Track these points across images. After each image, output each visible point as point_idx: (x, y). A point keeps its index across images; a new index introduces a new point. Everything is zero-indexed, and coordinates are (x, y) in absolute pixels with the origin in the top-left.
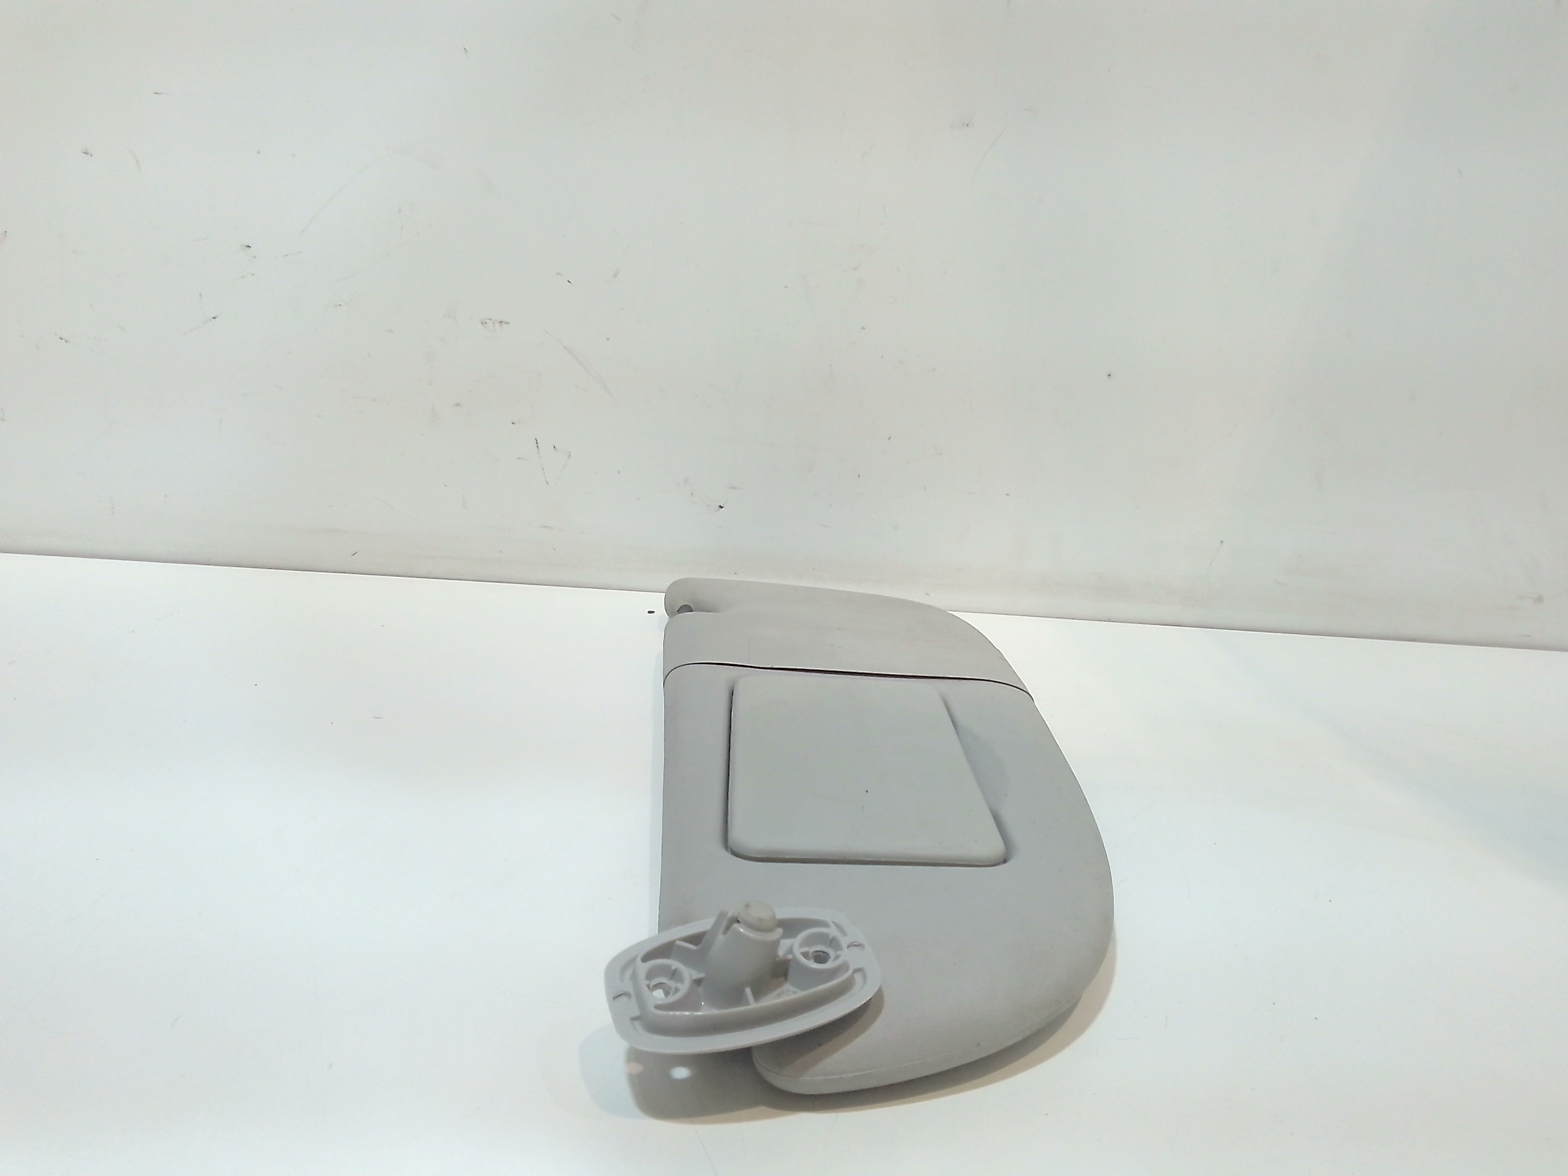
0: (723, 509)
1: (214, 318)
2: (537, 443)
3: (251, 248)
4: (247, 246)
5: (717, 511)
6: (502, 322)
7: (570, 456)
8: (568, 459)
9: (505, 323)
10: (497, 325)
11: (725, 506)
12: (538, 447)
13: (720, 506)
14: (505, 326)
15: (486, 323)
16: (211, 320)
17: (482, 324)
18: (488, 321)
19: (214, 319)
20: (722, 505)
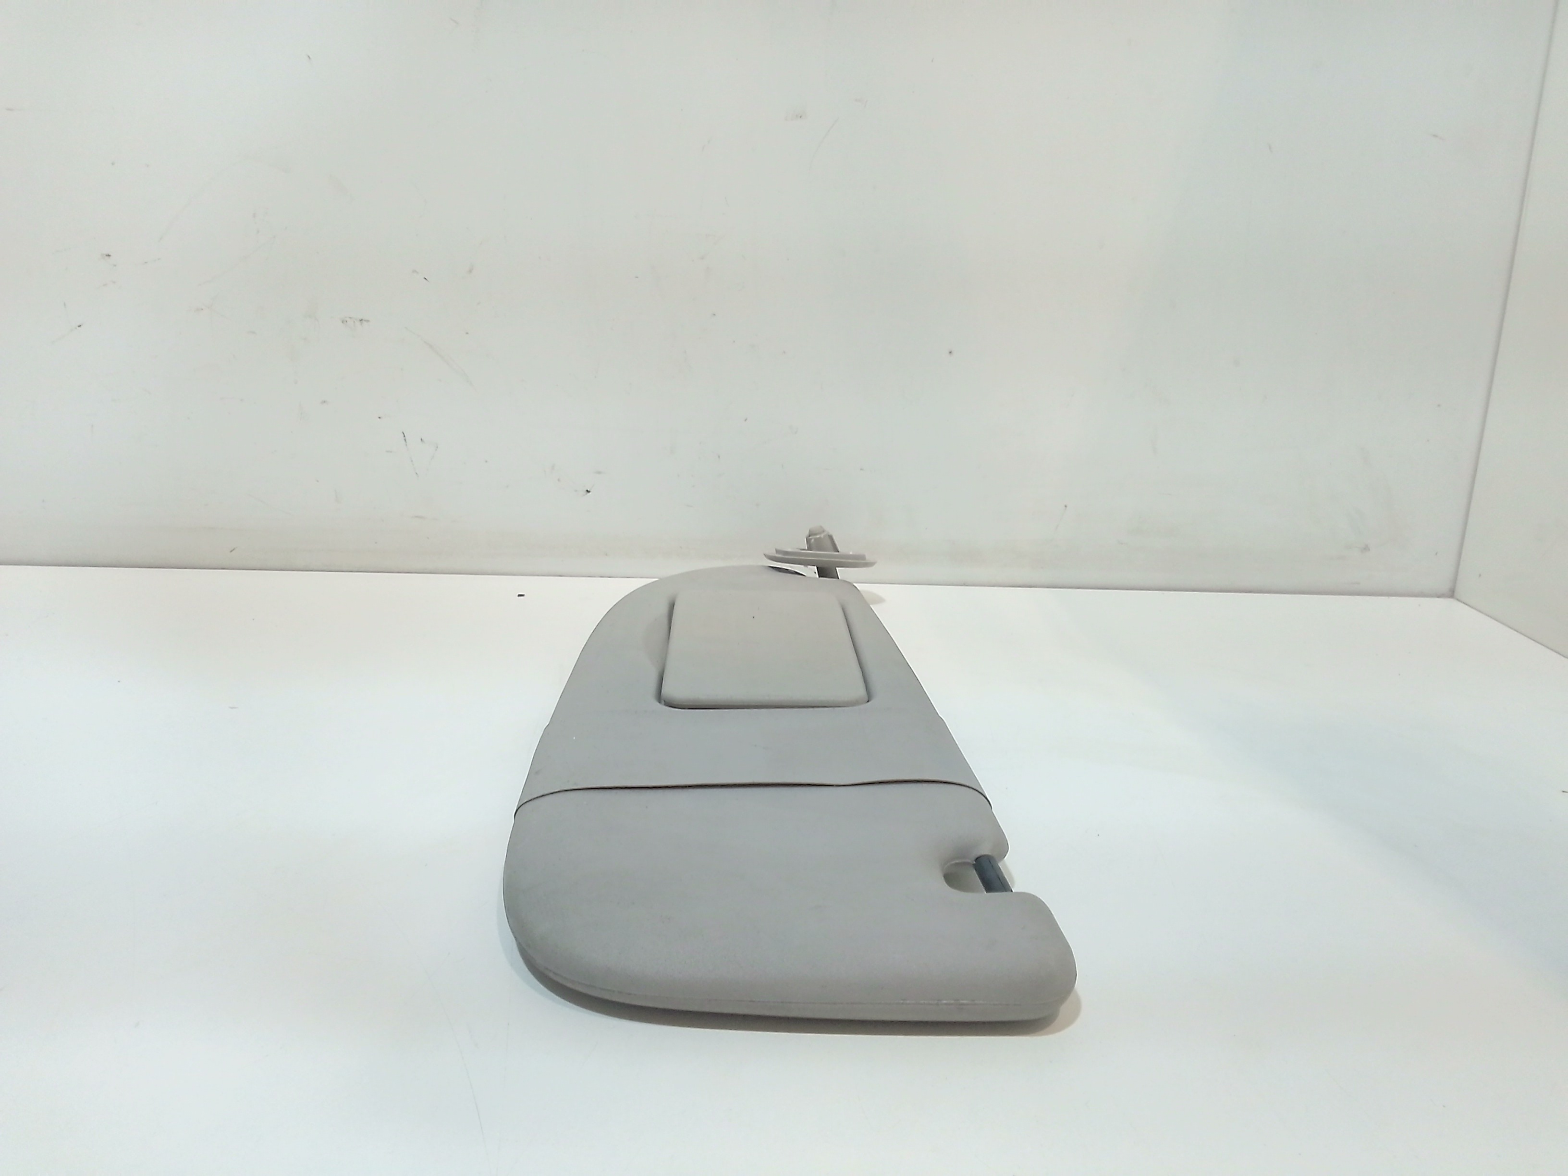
0: (590, 493)
1: (80, 326)
2: (404, 436)
3: (111, 257)
4: (106, 255)
5: (584, 495)
6: (362, 320)
7: (437, 447)
8: (436, 450)
9: (365, 321)
10: (358, 323)
11: (591, 491)
12: (405, 440)
13: (587, 491)
14: (365, 323)
15: (346, 321)
16: (76, 328)
17: (343, 322)
18: (348, 319)
19: (79, 328)
20: (588, 490)
